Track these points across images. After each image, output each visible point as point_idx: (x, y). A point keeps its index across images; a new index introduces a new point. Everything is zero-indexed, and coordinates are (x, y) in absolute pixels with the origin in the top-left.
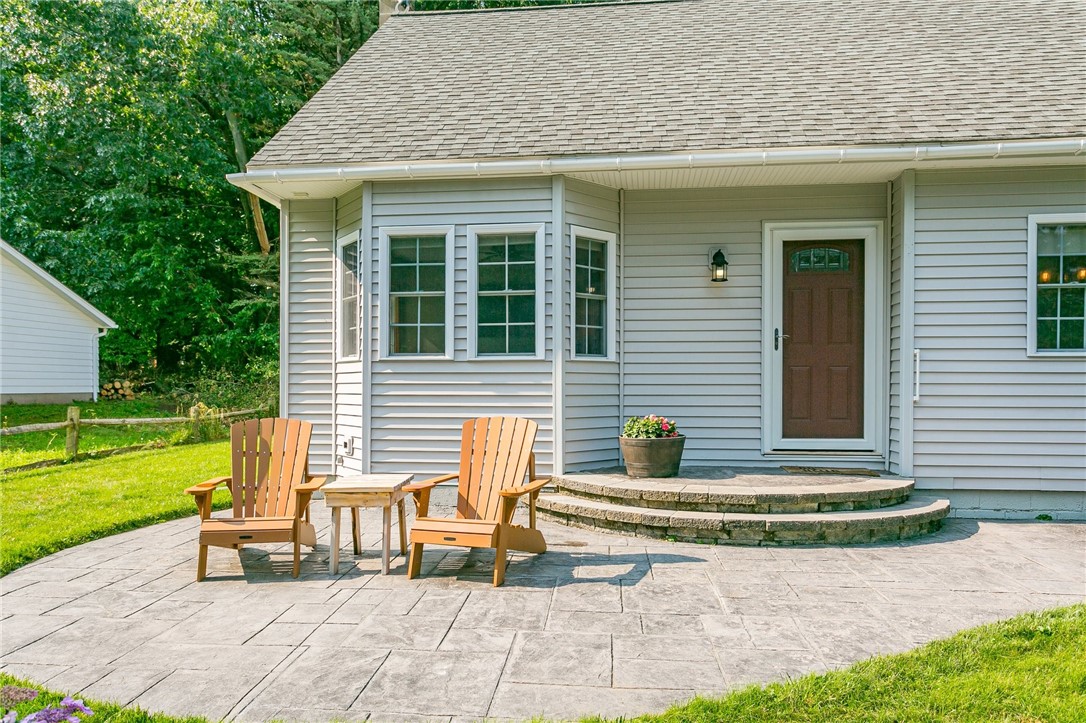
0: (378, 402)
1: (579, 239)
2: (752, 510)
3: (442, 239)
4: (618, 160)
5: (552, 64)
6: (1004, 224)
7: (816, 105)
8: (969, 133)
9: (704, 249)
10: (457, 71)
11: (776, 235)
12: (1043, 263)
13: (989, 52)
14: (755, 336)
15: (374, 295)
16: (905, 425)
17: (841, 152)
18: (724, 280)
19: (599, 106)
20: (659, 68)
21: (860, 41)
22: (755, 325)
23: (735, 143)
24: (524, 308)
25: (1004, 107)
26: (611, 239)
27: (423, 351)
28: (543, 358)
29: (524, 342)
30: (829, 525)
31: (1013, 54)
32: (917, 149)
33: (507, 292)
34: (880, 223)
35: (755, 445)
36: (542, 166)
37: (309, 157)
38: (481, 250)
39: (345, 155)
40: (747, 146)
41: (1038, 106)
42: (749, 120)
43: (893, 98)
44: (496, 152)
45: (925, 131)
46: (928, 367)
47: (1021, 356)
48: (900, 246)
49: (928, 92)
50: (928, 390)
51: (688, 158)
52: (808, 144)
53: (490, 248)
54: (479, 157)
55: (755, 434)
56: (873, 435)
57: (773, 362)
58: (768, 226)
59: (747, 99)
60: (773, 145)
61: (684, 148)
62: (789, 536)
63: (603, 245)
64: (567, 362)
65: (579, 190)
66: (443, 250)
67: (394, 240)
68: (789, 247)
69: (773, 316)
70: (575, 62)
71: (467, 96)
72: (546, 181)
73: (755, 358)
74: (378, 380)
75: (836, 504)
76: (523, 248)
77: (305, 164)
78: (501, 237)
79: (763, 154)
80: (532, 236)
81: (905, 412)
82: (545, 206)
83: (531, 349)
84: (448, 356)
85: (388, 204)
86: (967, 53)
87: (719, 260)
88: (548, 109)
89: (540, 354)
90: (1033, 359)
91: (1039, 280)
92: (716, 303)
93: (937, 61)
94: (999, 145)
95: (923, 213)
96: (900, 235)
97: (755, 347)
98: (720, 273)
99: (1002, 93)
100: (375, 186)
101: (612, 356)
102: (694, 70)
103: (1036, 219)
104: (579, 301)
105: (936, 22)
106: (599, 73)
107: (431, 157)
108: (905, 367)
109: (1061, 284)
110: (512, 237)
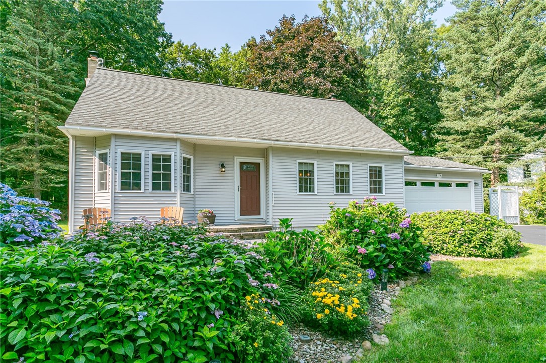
0: (116, 206)
1: (184, 158)
2: (236, 231)
3: (140, 154)
4: (197, 136)
5: (167, 100)
6: (290, 161)
7: (247, 126)
8: (284, 139)
9: (218, 163)
10: (133, 97)
11: (238, 160)
12: (300, 172)
13: (287, 116)
14: (233, 188)
15: (116, 171)
16: (271, 211)
17: (255, 140)
18: (224, 171)
19: (187, 118)
20: (202, 107)
21: (257, 108)
22: (233, 184)
23: (229, 135)
24: (167, 177)
25: (291, 133)
26: (192, 158)
27: (133, 189)
28: (173, 192)
29: (167, 187)
30: (256, 234)
31: (292, 118)
32: (273, 142)
33: (162, 172)
34: (264, 159)
35: (233, 218)
36: (174, 136)
37: (89, 123)
38: (153, 159)
39: (104, 124)
40: (231, 136)
41: (298, 134)
42: (231, 128)
43: (266, 127)
44: (158, 130)
45: (274, 137)
46: (276, 196)
47: (295, 194)
48: (269, 165)
49: (274, 126)
50: (276, 202)
51: (217, 138)
52: (247, 137)
53: (156, 159)
54: (153, 130)
55: (233, 215)
56: (263, 215)
57: (237, 194)
58: (236, 157)
59: (229, 122)
60: (238, 137)
61: (214, 135)
62: (247, 237)
63: (189, 160)
64: (180, 193)
65: (185, 143)
66: (140, 158)
67: (122, 154)
68: (242, 164)
69: (237, 183)
70: (174, 101)
71: (141, 108)
72: (175, 140)
73: (233, 194)
74: (117, 198)
75: (256, 230)
76: (167, 159)
77: (89, 126)
78: (160, 155)
79: (236, 139)
80: (170, 156)
81: (271, 208)
82: (174, 147)
83: (170, 190)
84: (142, 191)
85: (120, 142)
86: (282, 116)
87: (223, 166)
88: (170, 117)
89: (173, 191)
90: (298, 195)
91: (299, 176)
92: (222, 178)
93: (276, 117)
94: (290, 143)
95: (274, 157)
96: (269, 162)
97: (233, 191)
98: (223, 170)
99: (290, 129)
100: (116, 136)
101: (192, 192)
102: (212, 110)
103: (298, 161)
104: (184, 176)
105: (275, 105)
106: (183, 106)
107: (136, 128)
108: (270, 196)
109: (304, 177)
110: (163, 155)
